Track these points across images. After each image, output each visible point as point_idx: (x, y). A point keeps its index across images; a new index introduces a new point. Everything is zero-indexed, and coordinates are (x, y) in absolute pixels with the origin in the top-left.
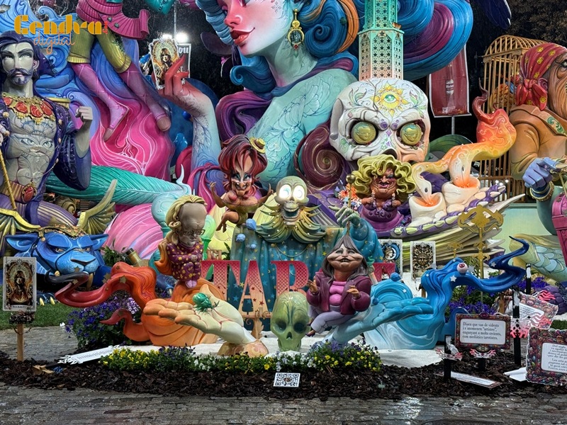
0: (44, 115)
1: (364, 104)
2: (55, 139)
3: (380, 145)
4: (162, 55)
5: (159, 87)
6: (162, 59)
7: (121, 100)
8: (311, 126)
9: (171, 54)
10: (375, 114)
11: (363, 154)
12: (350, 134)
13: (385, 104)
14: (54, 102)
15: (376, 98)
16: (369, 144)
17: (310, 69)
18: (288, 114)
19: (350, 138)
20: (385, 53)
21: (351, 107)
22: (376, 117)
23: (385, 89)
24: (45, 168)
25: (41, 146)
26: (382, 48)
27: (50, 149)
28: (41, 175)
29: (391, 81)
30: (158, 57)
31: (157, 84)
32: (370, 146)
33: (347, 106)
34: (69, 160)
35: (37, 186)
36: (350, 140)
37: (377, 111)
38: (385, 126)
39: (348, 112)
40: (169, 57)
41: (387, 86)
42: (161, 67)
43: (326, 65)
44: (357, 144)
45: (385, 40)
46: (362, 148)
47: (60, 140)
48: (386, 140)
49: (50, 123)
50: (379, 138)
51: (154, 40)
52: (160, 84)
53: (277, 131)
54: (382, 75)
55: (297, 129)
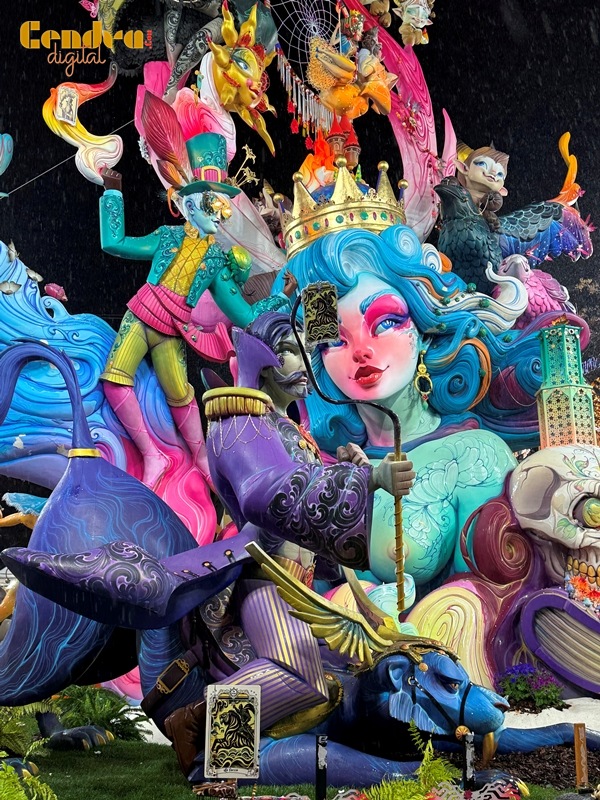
1: (593, 475)
7: (164, 446)
11: (594, 540)
12: (575, 513)
17: (434, 428)
18: (426, 482)
19: (575, 518)
20: (585, 415)
21: (574, 478)
26: (581, 409)
36: (575, 521)
44: (587, 527)
46: (594, 533)
53: (417, 504)
55: (446, 503)
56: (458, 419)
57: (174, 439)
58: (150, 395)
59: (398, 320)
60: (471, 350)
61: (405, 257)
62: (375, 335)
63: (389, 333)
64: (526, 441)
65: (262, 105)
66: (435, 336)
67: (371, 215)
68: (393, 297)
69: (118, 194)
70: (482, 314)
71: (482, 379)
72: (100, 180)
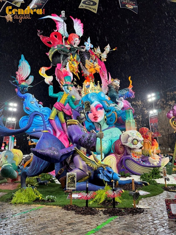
1: (135, 136)
8: (115, 140)
12: (132, 142)
15: (137, 134)
16: (136, 145)
17: (107, 127)
18: (106, 137)
22: (139, 139)
33: (130, 136)
50: (138, 143)
55: (109, 140)
56: (112, 126)
57: (62, 129)
58: (57, 121)
59: (101, 108)
60: (114, 113)
61: (102, 97)
62: (97, 111)
63: (99, 111)
64: (123, 130)
65: (77, 71)
66: (107, 111)
68: (100, 104)
69: (52, 86)
71: (116, 119)
72: (49, 84)
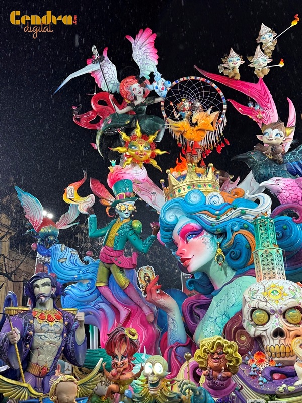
0: (56, 320)
1: (258, 298)
2: (62, 335)
3: (271, 326)
4: (145, 277)
5: (144, 296)
6: (145, 279)
7: (126, 305)
8: (232, 313)
9: (150, 276)
10: (265, 303)
11: (262, 332)
12: (252, 319)
13: (272, 297)
14: (65, 311)
15: (265, 293)
16: (264, 324)
17: (231, 277)
18: (219, 307)
19: (252, 320)
20: (270, 263)
21: (249, 300)
22: (266, 306)
23: (271, 287)
24: (55, 354)
25: (52, 340)
26: (268, 260)
27: (59, 341)
28: (53, 358)
29: (275, 281)
30: (143, 278)
31: (143, 294)
32: (265, 326)
33: (248, 300)
34: (71, 347)
35: (50, 366)
36: (252, 323)
37: (266, 302)
38: (273, 312)
39: (248, 303)
40: (149, 277)
41: (273, 284)
42: (144, 284)
43: (240, 274)
44: (257, 325)
45: (269, 255)
46: (261, 328)
47: (65, 335)
48: (275, 321)
49: (60, 324)
50: (271, 320)
51: (140, 269)
52: (144, 294)
54: (270, 278)
55: (224, 317)
60: (240, 236)
61: (194, 205)
63: (192, 240)
67: (182, 190)
68: (191, 224)
69: (94, 215)
70: (244, 217)
